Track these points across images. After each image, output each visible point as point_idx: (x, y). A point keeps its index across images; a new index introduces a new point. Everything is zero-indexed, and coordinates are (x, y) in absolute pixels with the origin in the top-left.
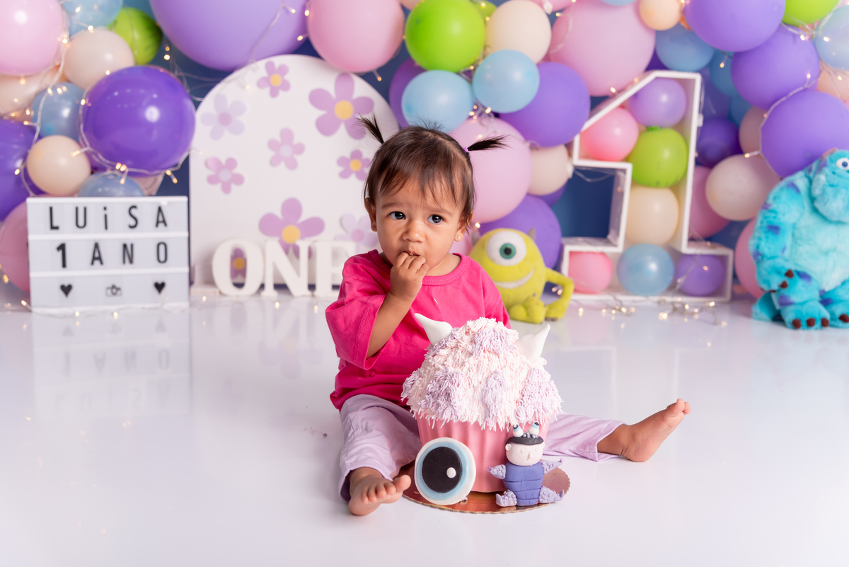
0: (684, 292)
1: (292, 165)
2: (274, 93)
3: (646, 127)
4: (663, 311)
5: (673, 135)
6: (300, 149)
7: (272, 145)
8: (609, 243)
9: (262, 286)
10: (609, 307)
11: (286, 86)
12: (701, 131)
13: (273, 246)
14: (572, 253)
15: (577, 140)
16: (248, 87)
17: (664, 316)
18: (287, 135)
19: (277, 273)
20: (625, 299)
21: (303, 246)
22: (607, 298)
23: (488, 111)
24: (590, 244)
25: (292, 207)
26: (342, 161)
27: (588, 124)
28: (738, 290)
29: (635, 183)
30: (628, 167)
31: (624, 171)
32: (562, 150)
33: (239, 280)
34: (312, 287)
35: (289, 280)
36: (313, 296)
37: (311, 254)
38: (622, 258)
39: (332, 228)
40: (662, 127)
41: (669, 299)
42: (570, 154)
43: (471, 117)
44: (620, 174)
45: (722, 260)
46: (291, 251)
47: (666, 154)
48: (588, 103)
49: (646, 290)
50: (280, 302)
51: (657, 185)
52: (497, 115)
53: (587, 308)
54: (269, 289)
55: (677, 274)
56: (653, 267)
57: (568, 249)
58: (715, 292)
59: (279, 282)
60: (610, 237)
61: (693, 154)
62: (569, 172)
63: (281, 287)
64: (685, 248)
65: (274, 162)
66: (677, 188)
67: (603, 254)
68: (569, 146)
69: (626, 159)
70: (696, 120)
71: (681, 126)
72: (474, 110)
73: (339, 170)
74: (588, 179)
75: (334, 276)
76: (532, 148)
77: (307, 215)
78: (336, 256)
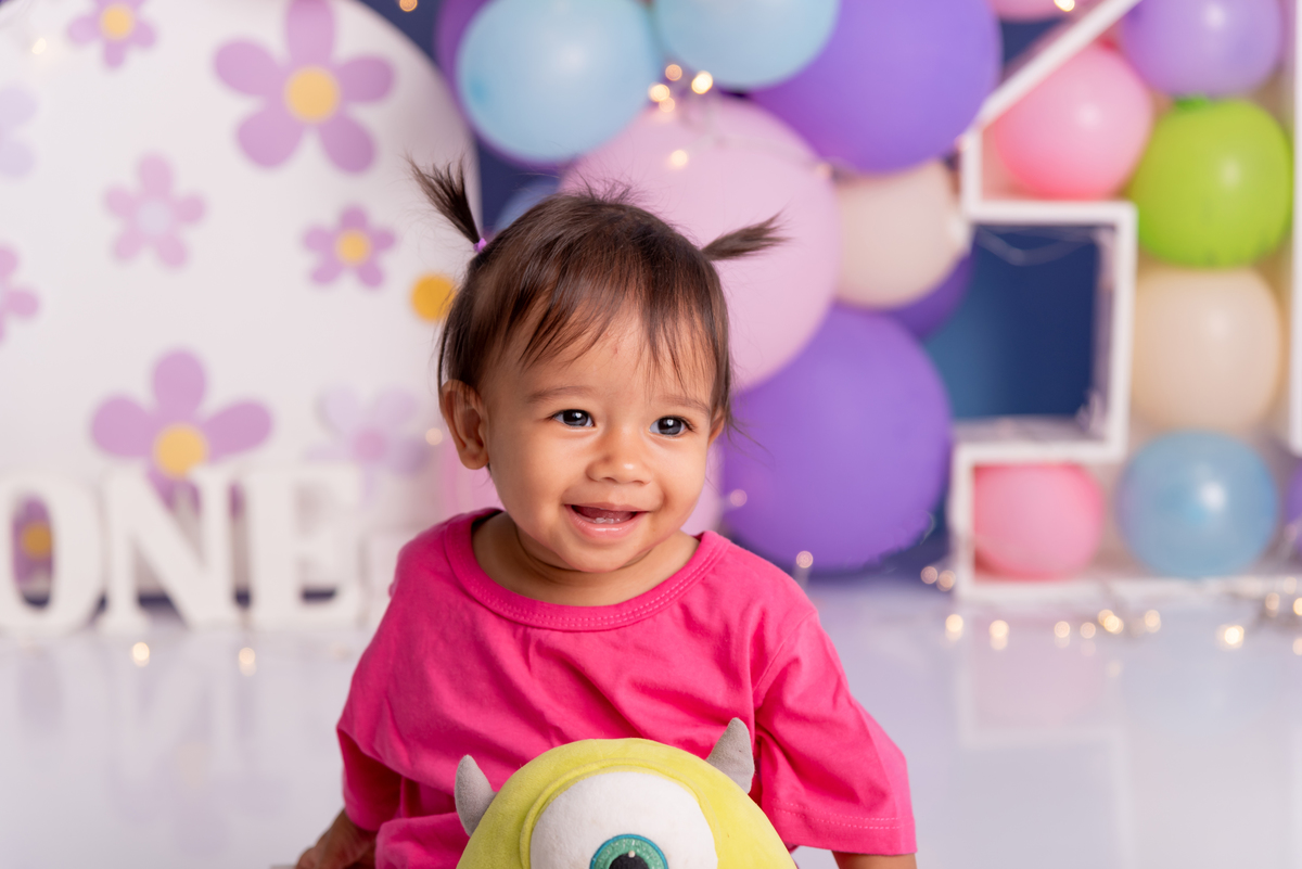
1: (174, 255)
2: (114, 56)
3: (1172, 98)
4: (1230, 620)
5: (1245, 121)
6: (193, 210)
7: (117, 202)
8: (1085, 433)
9: (102, 604)
10: (1083, 618)
11: (144, 36)
13: (130, 488)
14: (980, 471)
15: (970, 146)
16: (40, 46)
17: (1233, 636)
18: (155, 173)
19: (141, 565)
20: (1131, 590)
21: (213, 483)
22: (1080, 591)
23: (702, 83)
24: (1035, 438)
25: (180, 375)
26: (317, 239)
27: (996, 105)
29: (1148, 259)
30: (1122, 215)
31: (1111, 228)
32: (931, 177)
33: (37, 585)
34: (243, 598)
35: (178, 579)
36: (246, 626)
37: (237, 503)
38: (1127, 474)
39: (294, 427)
40: (1215, 96)
41: (1253, 585)
42: (956, 187)
43: (654, 105)
44: (1103, 238)
46: (176, 495)
47: (1230, 174)
48: (991, 45)
49: (1191, 563)
50: (151, 644)
51: (1210, 264)
52: (738, 95)
53: (1018, 623)
54: (124, 615)
55: (1287, 515)
56: (1213, 496)
57: (967, 456)
59: (149, 586)
60: (1085, 415)
62: (956, 238)
63: (155, 602)
65: (125, 249)
66: (1272, 266)
67: (1074, 469)
68: (952, 162)
69: (1122, 192)
71: (1271, 91)
72: (666, 81)
73: (306, 261)
74: (1017, 256)
75: (304, 565)
76: (838, 178)
77: (221, 393)
78: (308, 505)
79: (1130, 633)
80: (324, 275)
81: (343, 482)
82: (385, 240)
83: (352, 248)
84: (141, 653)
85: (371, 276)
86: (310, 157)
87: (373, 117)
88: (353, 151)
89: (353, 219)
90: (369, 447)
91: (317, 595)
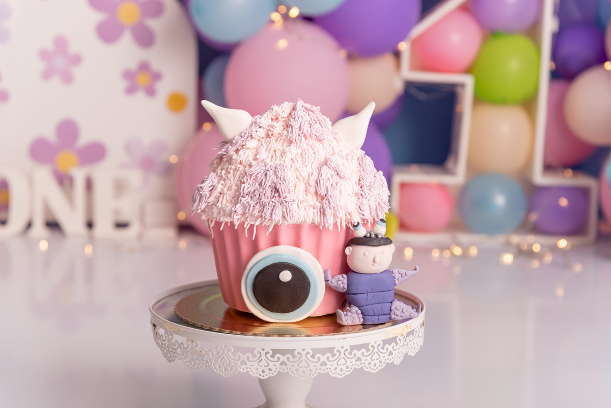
0: (537, 230)
1: (67, 79)
3: (490, 32)
4: (507, 253)
5: (521, 43)
6: (76, 60)
7: (44, 55)
8: (447, 172)
9: (29, 225)
10: (442, 248)
12: (557, 39)
13: (44, 176)
14: (403, 186)
15: (404, 46)
17: (508, 258)
18: (61, 43)
19: (47, 209)
20: (464, 238)
21: (79, 175)
22: (443, 238)
23: (294, 12)
24: (427, 173)
25: (68, 130)
26: (128, 75)
27: (418, 30)
28: (605, 228)
29: (479, 100)
30: (468, 81)
31: (463, 85)
32: (388, 61)
33: (2, 216)
34: (90, 225)
35: (63, 216)
37: (89, 185)
38: (464, 190)
39: (116, 154)
40: (510, 32)
41: (516, 239)
42: (398, 65)
43: (272, 22)
44: (459, 90)
45: (584, 192)
46: (64, 180)
47: (514, 65)
48: (416, 5)
49: (491, 228)
51: (503, 103)
52: (307, 19)
53: (416, 249)
54: (39, 229)
55: (530, 209)
56: (500, 200)
57: (398, 179)
58: (576, 230)
59: (51, 219)
60: (450, 164)
61: (546, 65)
62: (398, 87)
63: (53, 225)
64: (540, 178)
65: (47, 75)
66: (528, 105)
67: (442, 187)
68: (397, 54)
69: (468, 71)
70: (550, 25)
71: (533, 31)
72: (278, 12)
73: (123, 84)
74: (422, 96)
75: (117, 212)
76: (350, 57)
77: (86, 138)
78: (120, 187)
79: (465, 255)
80: (131, 90)
81: (135, 177)
82: (157, 77)
83: (143, 79)
84: (44, 245)
85: (151, 92)
86: (127, 40)
87: (154, 24)
88: (145, 38)
89: (144, 67)
90: (147, 164)
91: (121, 226)
